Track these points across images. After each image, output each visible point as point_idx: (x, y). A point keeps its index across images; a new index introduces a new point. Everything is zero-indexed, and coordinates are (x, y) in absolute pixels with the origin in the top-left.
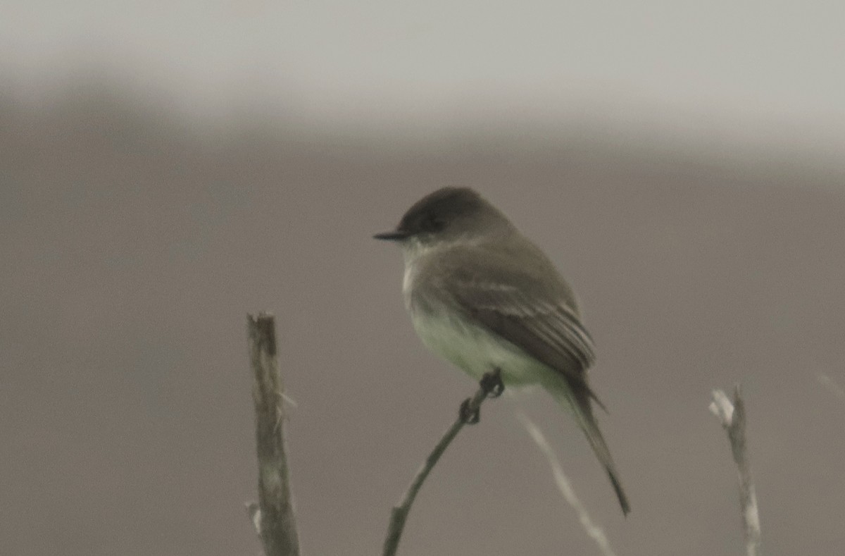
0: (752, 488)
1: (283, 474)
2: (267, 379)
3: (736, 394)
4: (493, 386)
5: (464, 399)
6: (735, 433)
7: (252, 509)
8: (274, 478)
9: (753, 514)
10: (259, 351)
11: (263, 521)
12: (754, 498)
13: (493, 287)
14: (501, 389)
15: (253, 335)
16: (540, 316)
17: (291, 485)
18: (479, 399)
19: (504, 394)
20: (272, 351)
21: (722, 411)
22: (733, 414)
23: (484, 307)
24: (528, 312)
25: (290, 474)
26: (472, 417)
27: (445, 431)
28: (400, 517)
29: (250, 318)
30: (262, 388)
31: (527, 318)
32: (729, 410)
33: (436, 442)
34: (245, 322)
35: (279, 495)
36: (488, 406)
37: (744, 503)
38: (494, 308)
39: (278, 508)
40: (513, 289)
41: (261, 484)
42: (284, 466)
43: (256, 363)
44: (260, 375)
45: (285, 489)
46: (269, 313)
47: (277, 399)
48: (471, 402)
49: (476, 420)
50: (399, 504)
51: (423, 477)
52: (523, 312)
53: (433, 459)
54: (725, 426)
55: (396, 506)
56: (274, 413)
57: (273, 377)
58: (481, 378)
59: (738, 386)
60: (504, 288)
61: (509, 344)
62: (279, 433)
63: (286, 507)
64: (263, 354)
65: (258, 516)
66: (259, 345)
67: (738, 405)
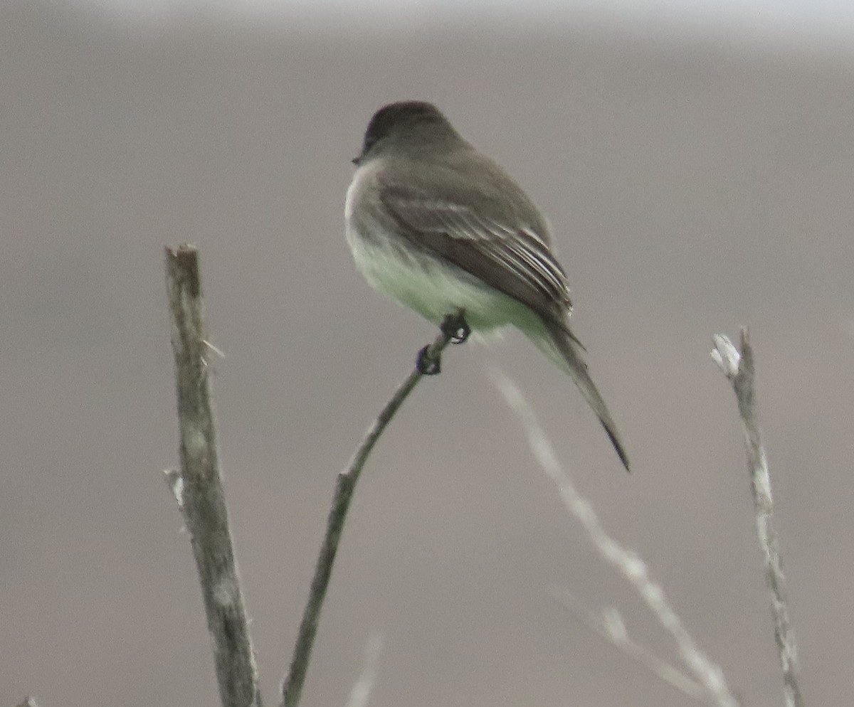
0: (762, 449)
1: (209, 436)
2: (189, 325)
3: (742, 338)
4: (455, 330)
5: (423, 346)
6: (741, 385)
7: (174, 477)
8: (198, 441)
9: (764, 480)
10: (180, 292)
11: (186, 491)
12: (764, 463)
13: (440, 206)
14: (467, 333)
15: (172, 272)
16: (497, 241)
17: (218, 449)
18: (440, 347)
19: (470, 339)
20: (194, 291)
21: (726, 360)
22: (740, 363)
23: (431, 230)
24: (483, 236)
25: (218, 436)
26: (433, 366)
27: (399, 385)
28: (347, 486)
29: (169, 252)
30: (184, 335)
31: (481, 241)
32: (735, 357)
33: (390, 397)
34: (163, 257)
35: (204, 460)
36: (451, 354)
37: (753, 466)
38: (441, 230)
39: (204, 476)
40: (464, 209)
41: (184, 449)
42: (210, 426)
43: (176, 305)
44: (180, 319)
45: (211, 455)
46: (191, 246)
47: (201, 346)
48: (430, 350)
49: (437, 370)
50: (346, 471)
51: (374, 438)
52: (476, 235)
53: (386, 418)
54: (729, 376)
55: (342, 473)
56: (198, 366)
57: (197, 323)
58: (442, 320)
59: (745, 330)
60: (453, 208)
61: (467, 274)
62: (203, 388)
63: (212, 474)
64: (184, 294)
65: (179, 486)
66: (179, 283)
67: (745, 351)
